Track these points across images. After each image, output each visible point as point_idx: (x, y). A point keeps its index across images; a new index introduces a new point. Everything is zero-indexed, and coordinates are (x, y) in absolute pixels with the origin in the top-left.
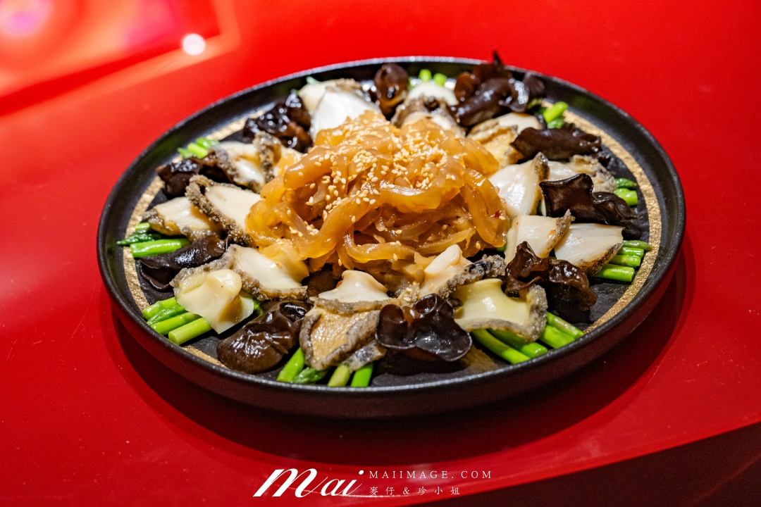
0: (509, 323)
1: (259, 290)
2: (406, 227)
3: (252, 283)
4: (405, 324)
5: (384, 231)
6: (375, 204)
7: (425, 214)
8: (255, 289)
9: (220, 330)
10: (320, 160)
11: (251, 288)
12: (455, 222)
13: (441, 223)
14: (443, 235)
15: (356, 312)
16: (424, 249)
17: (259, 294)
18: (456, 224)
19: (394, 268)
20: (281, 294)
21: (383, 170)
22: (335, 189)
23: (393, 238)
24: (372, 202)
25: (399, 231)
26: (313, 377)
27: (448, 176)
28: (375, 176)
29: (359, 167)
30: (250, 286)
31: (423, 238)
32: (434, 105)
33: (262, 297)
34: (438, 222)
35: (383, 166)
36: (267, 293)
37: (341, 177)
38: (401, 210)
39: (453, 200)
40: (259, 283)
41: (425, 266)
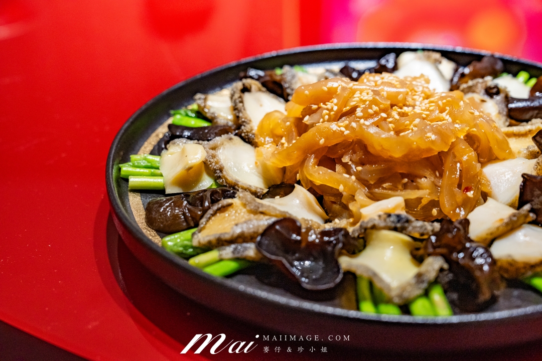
0: (375, 274)
1: (221, 174)
2: (368, 167)
3: (218, 166)
4: (299, 242)
5: (347, 163)
6: (347, 135)
7: (389, 161)
8: (218, 171)
9: (168, 191)
10: (328, 86)
11: (215, 170)
12: (419, 180)
13: (403, 176)
14: (400, 187)
15: (262, 213)
16: (376, 193)
17: (219, 177)
18: (419, 182)
19: (344, 201)
20: (237, 185)
21: (371, 109)
22: (327, 114)
23: (352, 172)
24: (347, 132)
25: (360, 168)
26: (187, 250)
27: (429, 134)
28: (362, 111)
29: (354, 101)
30: (215, 167)
31: (379, 183)
32: (495, 90)
33: (221, 181)
34: (401, 174)
35: (373, 106)
36: (226, 179)
37: (335, 105)
38: (371, 150)
39: (427, 159)
40: (223, 168)
41: (363, 206)
